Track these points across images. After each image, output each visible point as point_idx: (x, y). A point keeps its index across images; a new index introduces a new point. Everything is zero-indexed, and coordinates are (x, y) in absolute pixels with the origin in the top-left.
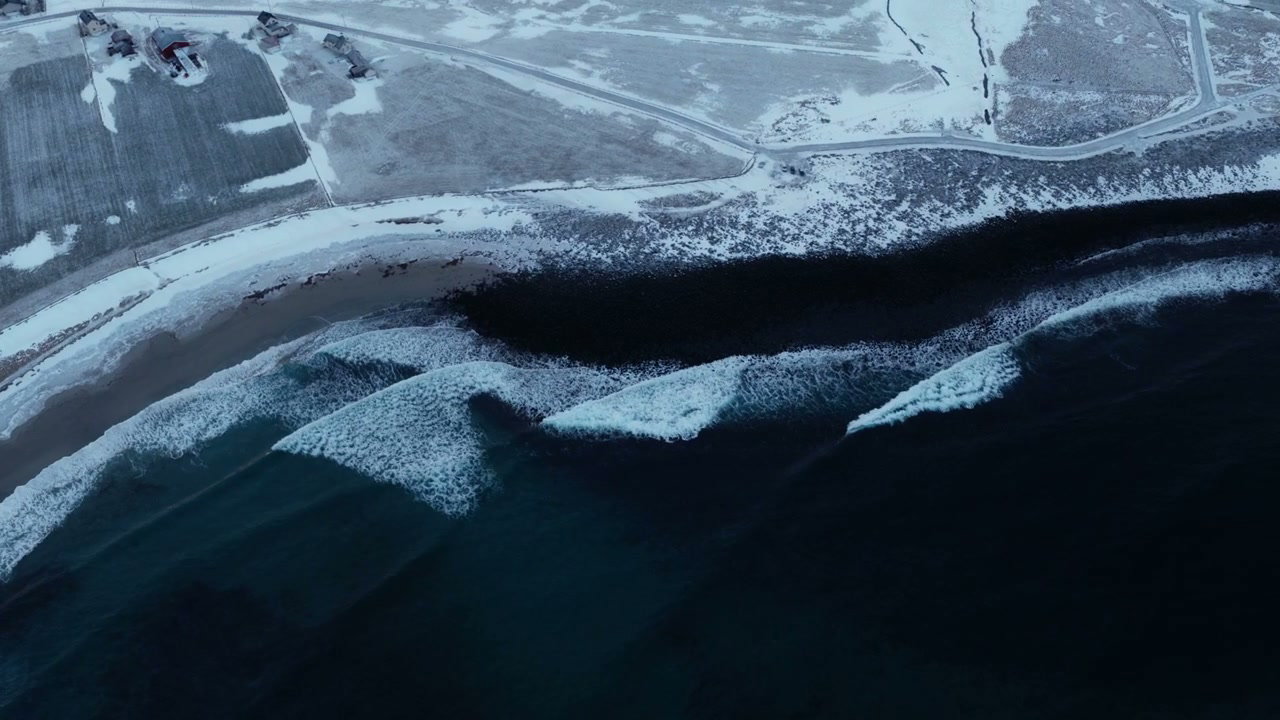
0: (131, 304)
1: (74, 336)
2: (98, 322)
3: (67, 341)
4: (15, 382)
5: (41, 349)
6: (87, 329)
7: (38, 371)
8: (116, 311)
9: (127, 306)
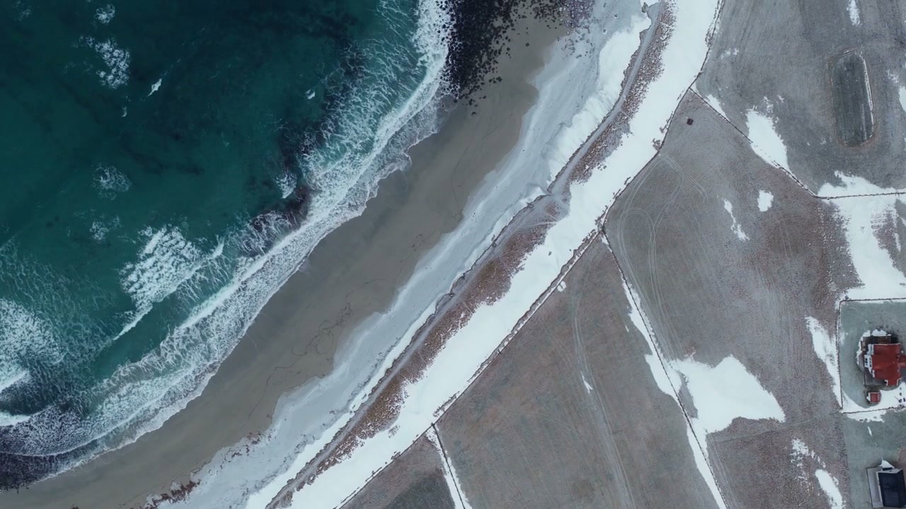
0: (282, 495)
1: (327, 454)
2: (309, 472)
3: (332, 447)
4: (367, 398)
5: (353, 438)
6: (317, 463)
7: (351, 412)
8: (294, 486)
9: (284, 493)
